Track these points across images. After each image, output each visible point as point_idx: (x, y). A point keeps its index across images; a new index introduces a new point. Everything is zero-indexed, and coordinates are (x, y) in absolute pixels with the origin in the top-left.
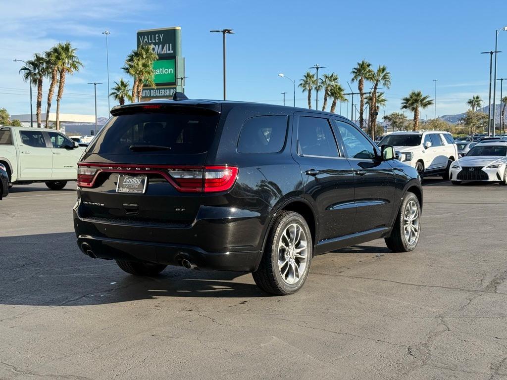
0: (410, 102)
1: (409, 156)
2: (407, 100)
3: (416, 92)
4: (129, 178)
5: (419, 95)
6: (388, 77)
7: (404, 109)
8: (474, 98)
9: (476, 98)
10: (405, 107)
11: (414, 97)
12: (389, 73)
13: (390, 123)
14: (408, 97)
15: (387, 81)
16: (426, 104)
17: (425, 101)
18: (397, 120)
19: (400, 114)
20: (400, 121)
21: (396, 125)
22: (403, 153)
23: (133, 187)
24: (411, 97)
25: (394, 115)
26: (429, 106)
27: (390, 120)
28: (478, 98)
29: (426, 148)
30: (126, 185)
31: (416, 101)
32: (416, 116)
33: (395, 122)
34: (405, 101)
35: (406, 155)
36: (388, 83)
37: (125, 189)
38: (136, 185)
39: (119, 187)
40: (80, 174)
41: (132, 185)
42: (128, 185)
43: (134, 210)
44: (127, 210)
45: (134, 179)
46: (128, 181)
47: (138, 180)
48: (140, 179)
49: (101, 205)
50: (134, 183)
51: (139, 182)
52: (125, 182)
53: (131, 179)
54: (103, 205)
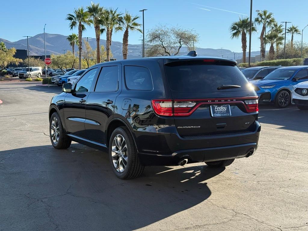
4: (218, 107)
38: (224, 111)
39: (213, 113)
40: (173, 108)
41: (222, 111)
42: (219, 111)
43: (223, 127)
44: (218, 128)
45: (221, 107)
46: (218, 109)
47: (224, 107)
48: (225, 107)
49: (198, 127)
50: (222, 110)
51: (226, 109)
52: (216, 109)
53: (219, 108)
54: (200, 127)
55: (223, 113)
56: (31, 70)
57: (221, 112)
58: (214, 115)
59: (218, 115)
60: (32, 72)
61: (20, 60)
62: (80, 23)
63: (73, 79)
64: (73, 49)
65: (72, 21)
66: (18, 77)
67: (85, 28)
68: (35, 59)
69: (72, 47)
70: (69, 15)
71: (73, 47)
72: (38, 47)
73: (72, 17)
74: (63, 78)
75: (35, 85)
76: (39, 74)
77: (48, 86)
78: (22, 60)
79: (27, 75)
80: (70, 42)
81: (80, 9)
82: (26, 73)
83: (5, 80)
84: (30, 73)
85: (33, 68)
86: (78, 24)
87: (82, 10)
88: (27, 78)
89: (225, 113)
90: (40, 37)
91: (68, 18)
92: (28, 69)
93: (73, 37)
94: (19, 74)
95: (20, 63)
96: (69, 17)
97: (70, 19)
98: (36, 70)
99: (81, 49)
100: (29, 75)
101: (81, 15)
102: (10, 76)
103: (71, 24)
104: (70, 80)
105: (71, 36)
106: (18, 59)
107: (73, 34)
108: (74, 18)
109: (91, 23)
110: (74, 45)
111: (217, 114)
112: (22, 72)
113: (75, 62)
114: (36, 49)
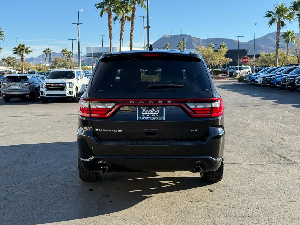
0: (19, 50)
1: (71, 85)
2: (17, 49)
3: (22, 44)
4: (147, 109)
5: (23, 46)
6: (2, 34)
7: (15, 54)
8: (46, 49)
9: (47, 49)
10: (15, 53)
11: (21, 48)
12: (3, 31)
13: (6, 63)
14: (17, 47)
15: (2, 36)
16: (29, 52)
17: (28, 50)
18: (11, 61)
19: (13, 57)
20: (13, 62)
21: (11, 64)
22: (68, 83)
23: (153, 116)
24: (19, 47)
25: (9, 58)
26: (30, 53)
27: (6, 61)
28: (48, 49)
29: (78, 79)
30: (146, 115)
31: (22, 50)
32: (22, 59)
33: (10, 63)
34: (15, 50)
35: (70, 84)
36: (3, 38)
37: (146, 118)
38: (156, 114)
39: (139, 117)
40: (90, 108)
41: (152, 115)
42: (148, 114)
43: (153, 133)
44: (147, 133)
45: (152, 110)
46: (146, 111)
47: (156, 110)
48: (158, 109)
49: (119, 131)
50: (153, 113)
51: (158, 112)
52: (144, 112)
53: (149, 110)
54: (121, 131)
55: (154, 117)
56: (240, 69)
57: (150, 116)
58: (139, 119)
59: (146, 119)
60: (242, 71)
61: (230, 59)
62: (279, 19)
63: (260, 77)
64: (287, 46)
65: (271, 18)
66: (228, 76)
67: (285, 24)
68: (250, 57)
69: (286, 44)
70: (268, 12)
71: (288, 44)
72: (267, 46)
73: (271, 14)
74: (253, 76)
75: (232, 83)
76: (249, 73)
77: (240, 84)
78: (231, 59)
79: (236, 73)
80: (284, 40)
81: (281, 5)
82: (236, 71)
83: (216, 79)
84: (239, 71)
85: (243, 66)
86: (278, 20)
87: (282, 6)
88: (236, 76)
89: (157, 117)
90: (271, 35)
91: (266, 15)
92: (237, 67)
93: (287, 34)
94: (229, 73)
95: (229, 62)
96: (268, 14)
97: (269, 16)
98: (245, 68)
99: (278, 46)
100: (238, 73)
101: (280, 11)
102: (221, 75)
103: (270, 21)
104: (257, 78)
105: (285, 33)
106: (228, 59)
107: (288, 31)
108: (273, 15)
109: (291, 18)
110: (288, 42)
111: (145, 117)
112: (232, 71)
113: (285, 59)
114: (265, 48)
